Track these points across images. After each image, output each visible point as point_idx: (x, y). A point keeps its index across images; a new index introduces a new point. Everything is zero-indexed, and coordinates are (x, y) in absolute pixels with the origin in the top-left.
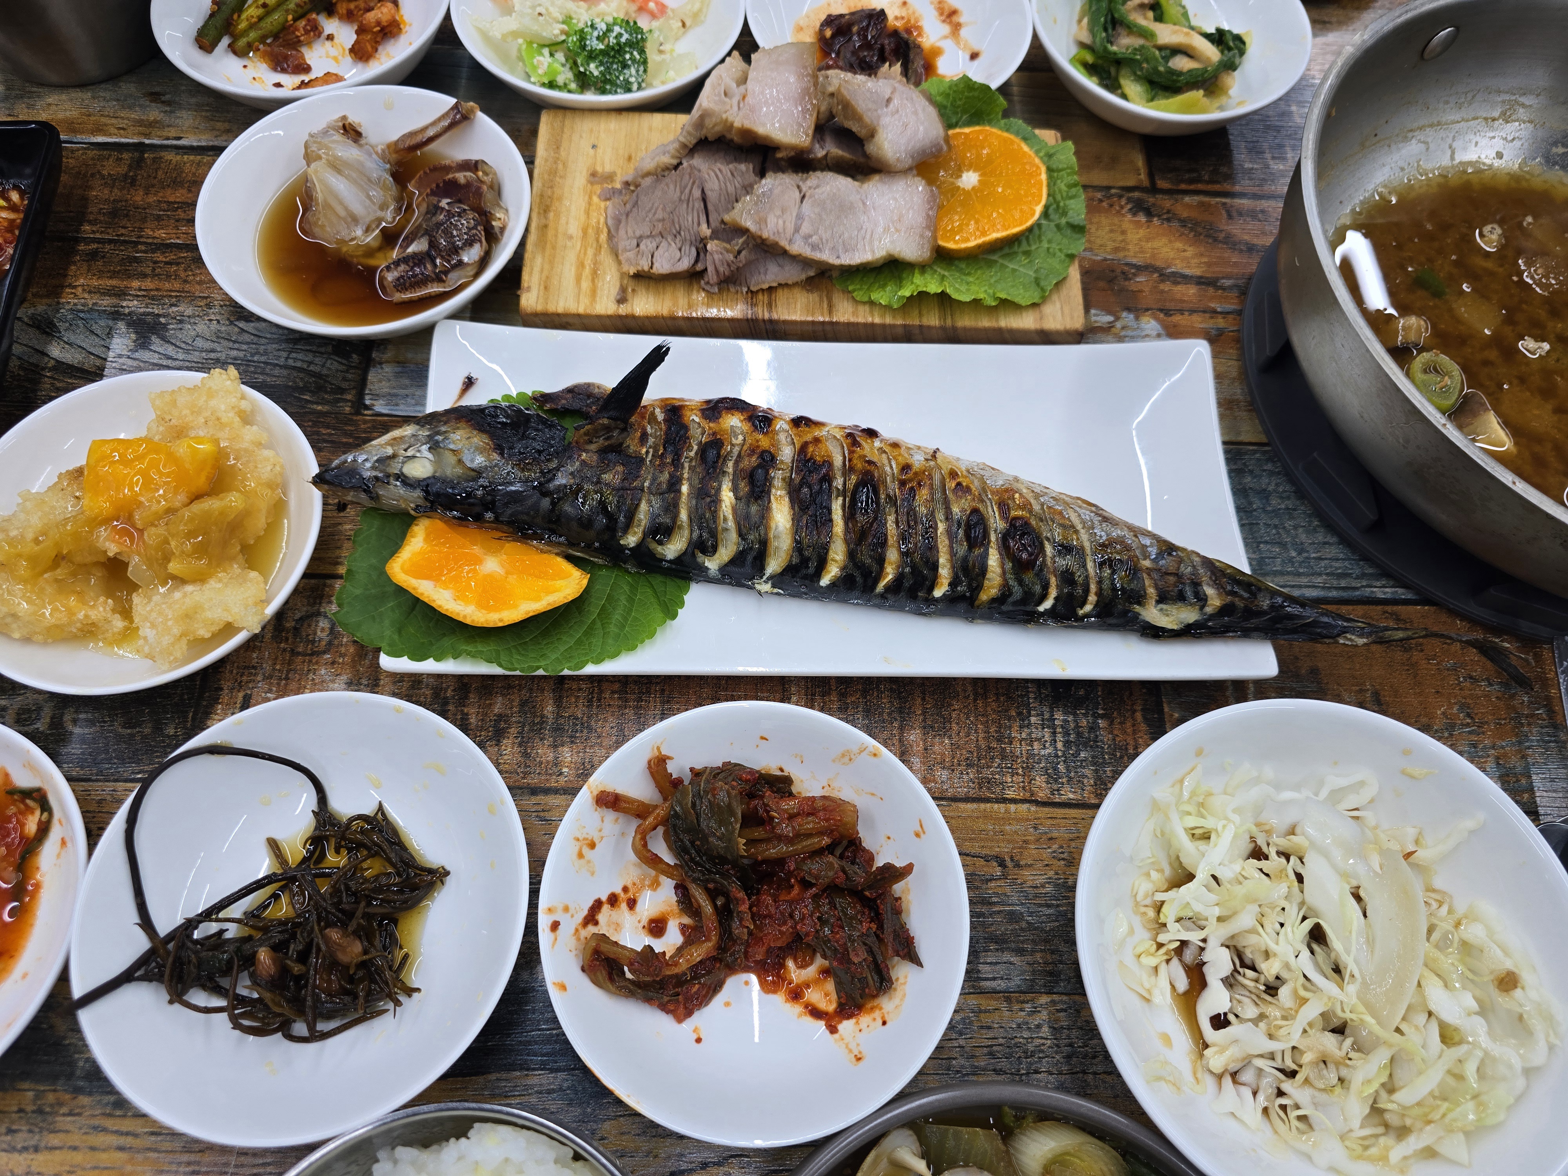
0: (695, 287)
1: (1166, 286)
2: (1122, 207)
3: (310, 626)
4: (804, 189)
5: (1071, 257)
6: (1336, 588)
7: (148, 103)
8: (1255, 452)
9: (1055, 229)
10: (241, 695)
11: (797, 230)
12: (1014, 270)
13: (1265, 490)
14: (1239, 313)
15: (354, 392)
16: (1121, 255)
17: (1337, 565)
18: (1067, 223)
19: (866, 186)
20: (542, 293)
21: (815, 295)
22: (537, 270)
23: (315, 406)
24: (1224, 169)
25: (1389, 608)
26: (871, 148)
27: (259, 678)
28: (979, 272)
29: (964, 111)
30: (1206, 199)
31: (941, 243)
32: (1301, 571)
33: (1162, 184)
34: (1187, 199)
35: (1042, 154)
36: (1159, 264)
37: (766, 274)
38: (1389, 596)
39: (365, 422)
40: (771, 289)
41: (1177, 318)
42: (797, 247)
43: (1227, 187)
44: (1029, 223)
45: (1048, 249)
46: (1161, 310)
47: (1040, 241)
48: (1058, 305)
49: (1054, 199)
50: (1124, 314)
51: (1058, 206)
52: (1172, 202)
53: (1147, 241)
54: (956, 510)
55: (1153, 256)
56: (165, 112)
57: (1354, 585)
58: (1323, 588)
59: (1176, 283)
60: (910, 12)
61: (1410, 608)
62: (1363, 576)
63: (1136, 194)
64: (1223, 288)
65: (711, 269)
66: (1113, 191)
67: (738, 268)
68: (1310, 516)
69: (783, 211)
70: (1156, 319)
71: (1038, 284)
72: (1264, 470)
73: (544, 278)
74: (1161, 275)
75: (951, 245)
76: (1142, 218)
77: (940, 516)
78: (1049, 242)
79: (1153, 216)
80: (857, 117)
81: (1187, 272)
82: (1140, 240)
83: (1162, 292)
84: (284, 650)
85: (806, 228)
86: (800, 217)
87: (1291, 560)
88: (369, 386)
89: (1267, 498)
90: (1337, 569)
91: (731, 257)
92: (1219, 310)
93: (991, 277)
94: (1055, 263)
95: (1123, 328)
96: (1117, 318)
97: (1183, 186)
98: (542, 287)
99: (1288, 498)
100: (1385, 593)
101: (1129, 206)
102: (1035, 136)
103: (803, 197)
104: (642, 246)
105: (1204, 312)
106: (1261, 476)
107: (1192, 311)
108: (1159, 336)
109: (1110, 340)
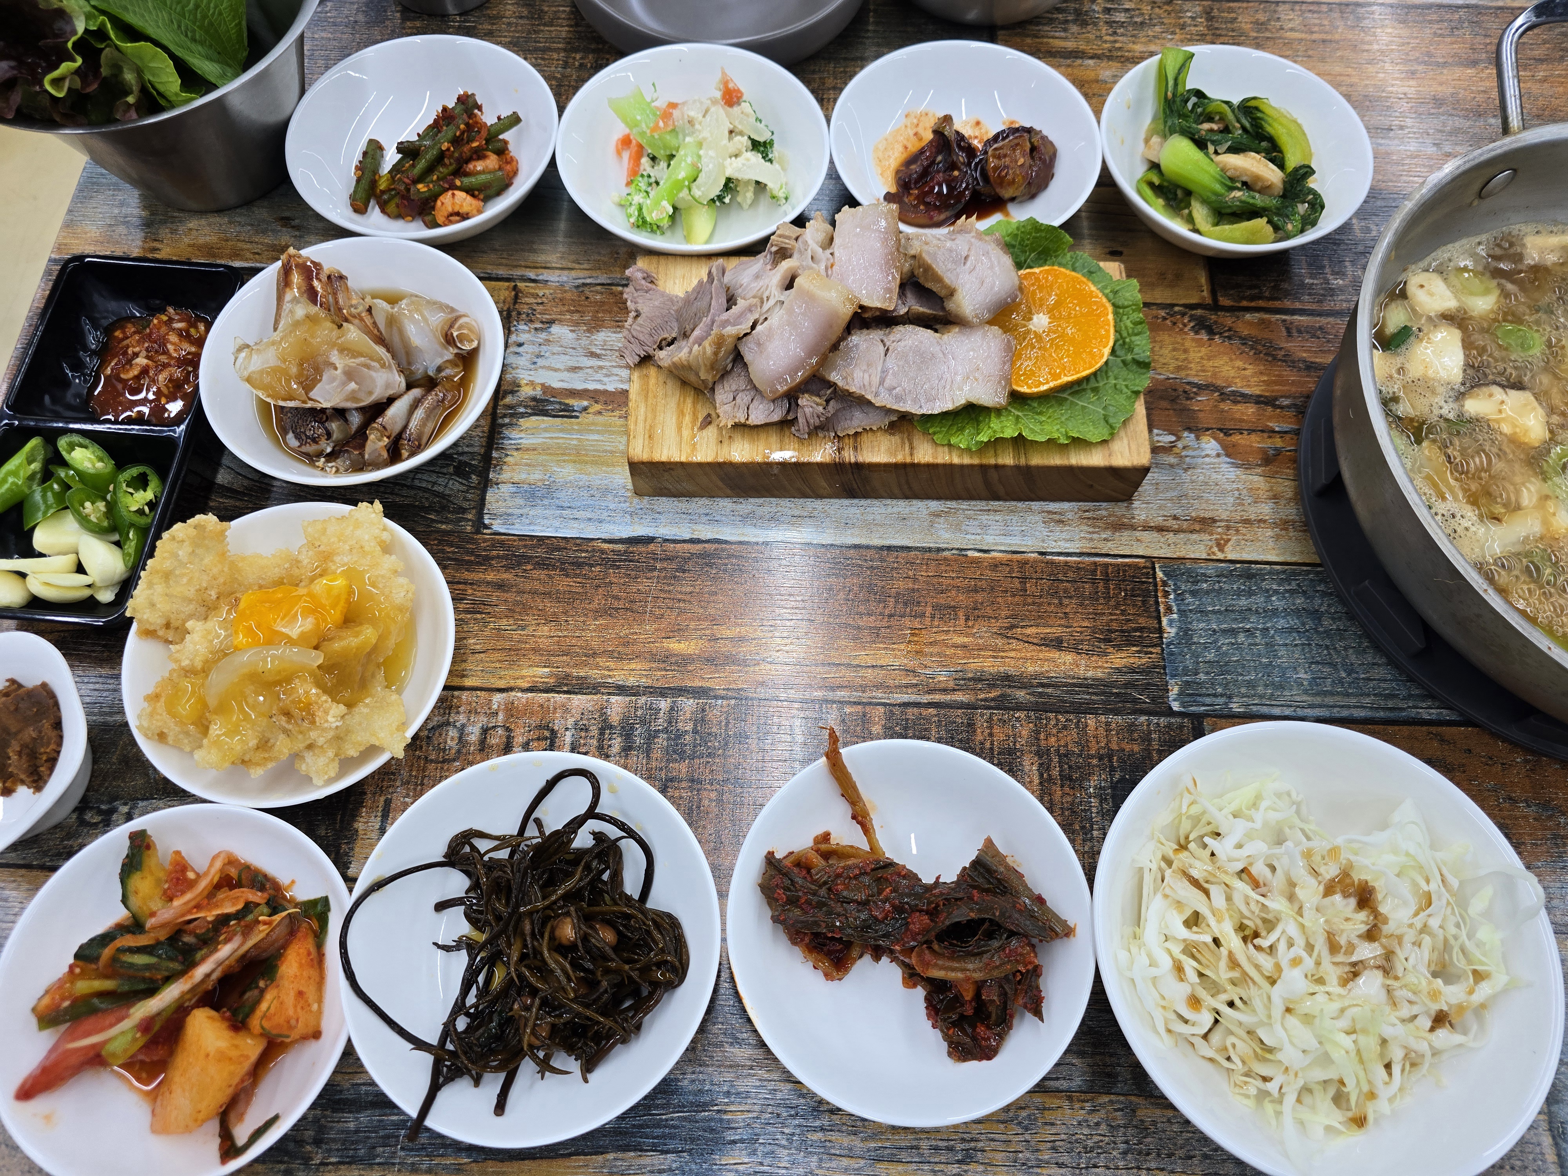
1: (1226, 406)
2: (1185, 325)
3: (440, 735)
4: (888, 344)
5: (1137, 393)
7: (279, 228)
8: (1308, 573)
9: (1121, 365)
11: (882, 382)
12: (1084, 407)
13: (1317, 611)
14: (1297, 432)
15: (474, 512)
16: (1183, 374)
17: (1385, 686)
18: (1133, 359)
19: (945, 337)
21: (898, 437)
22: (641, 418)
23: (439, 526)
24: (1284, 286)
25: (1434, 729)
26: (950, 305)
28: (1051, 410)
29: (1032, 250)
30: (1267, 316)
31: (1015, 387)
32: (1351, 691)
33: (1224, 301)
34: (1248, 316)
35: (1107, 291)
36: (1220, 383)
37: (852, 419)
38: (1434, 717)
39: (485, 540)
40: (856, 434)
41: (1236, 438)
42: (882, 400)
43: (1287, 304)
44: (1097, 366)
45: (1115, 385)
46: (1221, 430)
47: (1108, 378)
48: (1126, 439)
49: (1121, 334)
50: (1186, 434)
51: (1124, 343)
52: (1234, 319)
53: (1209, 360)
55: (1215, 375)
56: (295, 236)
57: (1400, 705)
58: (1371, 708)
59: (1235, 402)
61: (1454, 730)
62: (1410, 697)
63: (1199, 312)
64: (1281, 407)
65: (801, 419)
66: (1177, 309)
67: (827, 418)
68: (1360, 637)
69: (869, 365)
70: (1215, 439)
71: (1107, 422)
72: (1318, 591)
73: (648, 427)
74: (1222, 394)
75: (1024, 389)
76: (1204, 336)
78: (1116, 378)
79: (1215, 334)
80: (938, 279)
81: (1247, 391)
82: (1202, 358)
83: (1223, 411)
85: (890, 381)
86: (884, 370)
87: (1341, 681)
88: (488, 506)
89: (1319, 619)
90: (1385, 689)
91: (820, 409)
92: (1277, 429)
93: (1062, 415)
94: (1121, 399)
95: (1184, 448)
96: (1179, 438)
97: (1245, 303)
98: (647, 436)
99: (1340, 619)
100: (1430, 715)
101: (1192, 324)
102: (1100, 268)
103: (888, 350)
104: (738, 399)
105: (1262, 431)
106: (1313, 597)
107: (1251, 431)
108: (1218, 455)
109: (1172, 460)
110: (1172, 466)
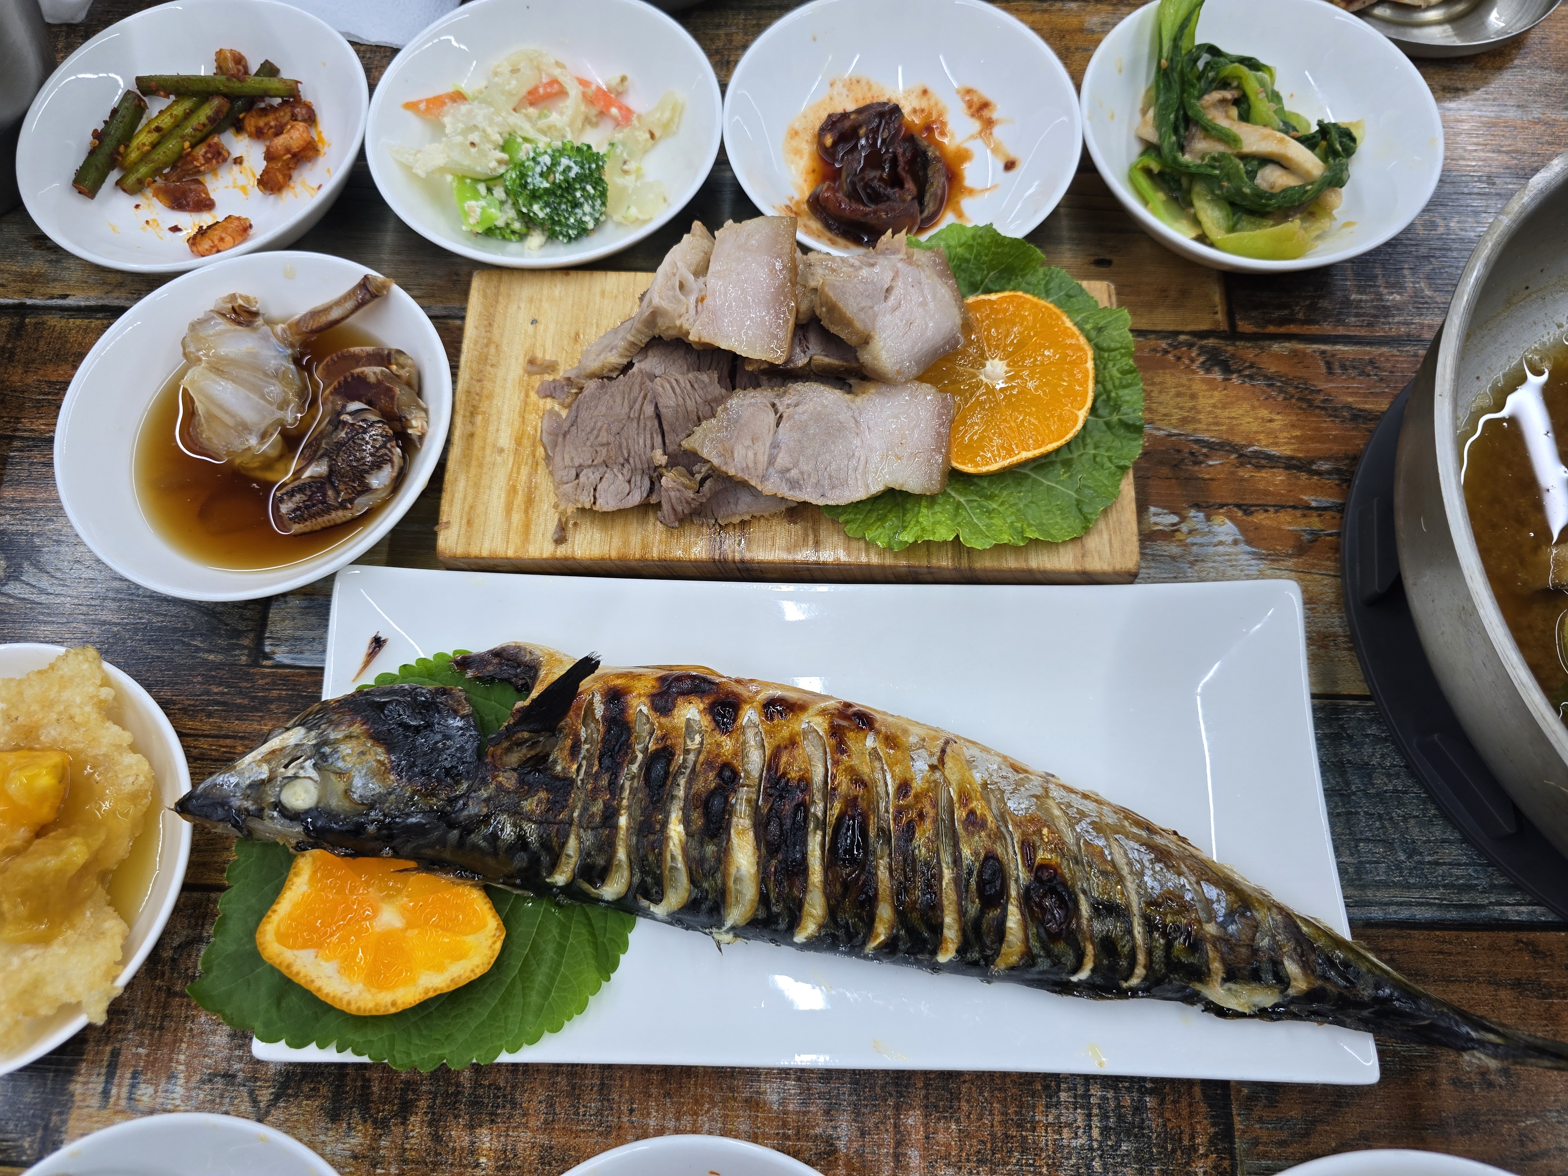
0: (652, 519)
1: (1245, 473)
2: (1193, 361)
3: (189, 956)
4: (781, 409)
5: (1123, 469)
6: (1456, 907)
7: (31, 250)
8: (1355, 708)
9: (1104, 428)
10: (108, 1049)
11: (771, 462)
12: (1050, 489)
13: (1367, 764)
14: (1341, 509)
15: (252, 635)
16: (1189, 428)
17: (1459, 872)
18: (1120, 420)
19: (858, 400)
20: (463, 531)
21: (798, 526)
22: (459, 495)
23: (206, 655)
24: (1324, 304)
25: (1524, 936)
26: (865, 357)
27: (130, 1026)
28: (1005, 493)
29: (991, 268)
30: (1300, 346)
31: (955, 464)
32: (1412, 881)
33: (1245, 327)
34: (1276, 347)
35: (1088, 327)
36: (1238, 440)
37: (736, 504)
38: (1524, 917)
39: (264, 676)
40: (743, 523)
41: (1260, 518)
42: (773, 486)
43: (1327, 328)
44: (1068, 437)
45: (1095, 456)
46: (1239, 506)
47: (1085, 446)
48: (1105, 536)
49: (1104, 386)
50: (1192, 513)
51: (1109, 398)
52: (1257, 351)
53: (1224, 408)
54: (966, 852)
55: (1231, 429)
56: (51, 261)
57: (1479, 901)
58: (1440, 906)
59: (1259, 467)
60: (932, 102)
61: (1552, 936)
62: (1492, 888)
63: (1211, 342)
64: (1319, 473)
65: (665, 506)
66: (1182, 338)
67: (701, 504)
68: (1425, 802)
69: (754, 440)
70: (1232, 519)
71: (1080, 510)
72: (1367, 736)
73: (466, 509)
74: (1241, 456)
75: (969, 469)
76: (1217, 375)
77: (946, 858)
78: (1096, 447)
79: (1232, 372)
80: (847, 323)
81: (1274, 451)
82: (1214, 406)
83: (1242, 480)
84: (160, 989)
85: (783, 460)
86: (775, 445)
87: (1399, 866)
88: (270, 627)
89: (1370, 776)
90: (1458, 878)
91: (690, 494)
92: (1314, 504)
93: (1020, 498)
94: (1102, 477)
95: (1190, 532)
96: (1183, 519)
97: (1271, 329)
98: (464, 521)
99: (1397, 776)
100: (1519, 914)
101: (1202, 359)
102: (1082, 290)
103: (781, 417)
104: (582, 478)
105: (1294, 507)
106: (1363, 744)
107: (1279, 508)
108: (1235, 542)
109: (1173, 549)
110: (1173, 558)
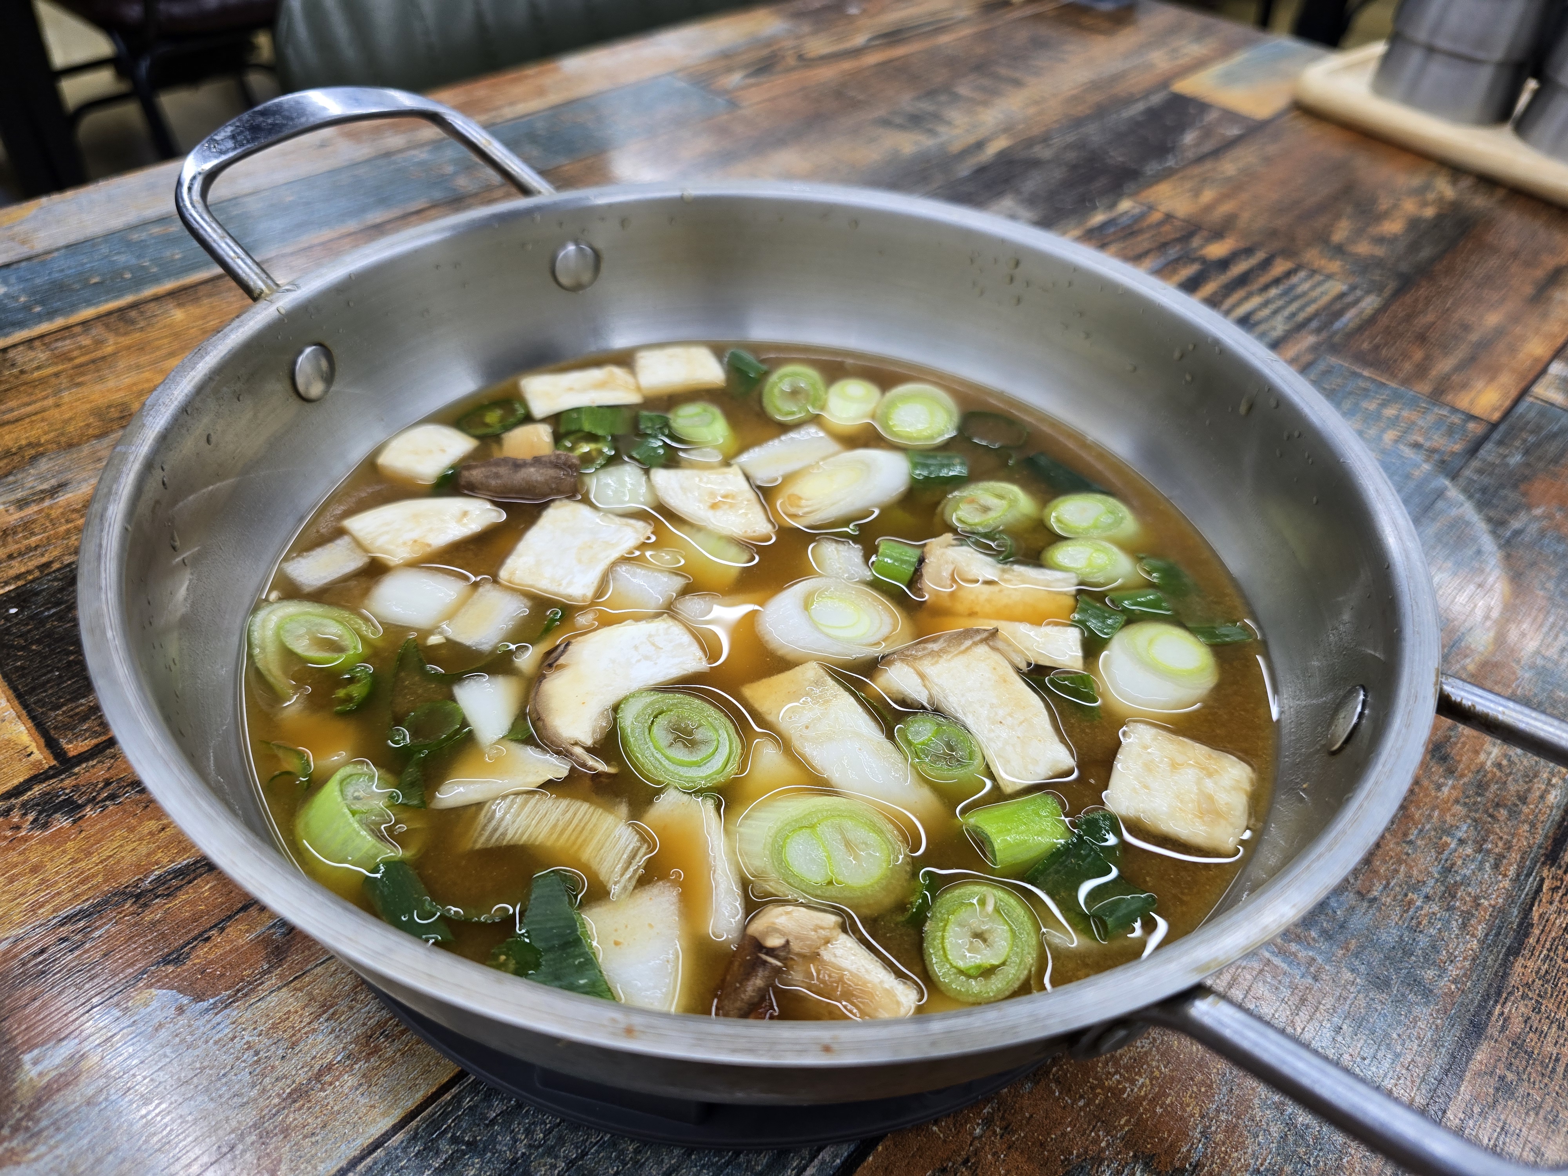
1: (155, 913)
2: (18, 827)
8: (458, 1099)
13: (514, 1161)
16: (45, 912)
33: (74, 748)
36: (126, 880)
41: (202, 954)
46: (164, 961)
50: (96, 1016)
52: (108, 763)
53: (89, 854)
55: (110, 873)
59: (170, 894)
63: (36, 790)
68: (614, 1144)
70: (161, 984)
72: (493, 1122)
74: (140, 896)
76: (62, 822)
79: (81, 807)
82: (74, 861)
83: (154, 925)
99: (561, 1141)
101: (31, 818)
105: (244, 909)
106: (493, 1139)
107: (221, 926)
